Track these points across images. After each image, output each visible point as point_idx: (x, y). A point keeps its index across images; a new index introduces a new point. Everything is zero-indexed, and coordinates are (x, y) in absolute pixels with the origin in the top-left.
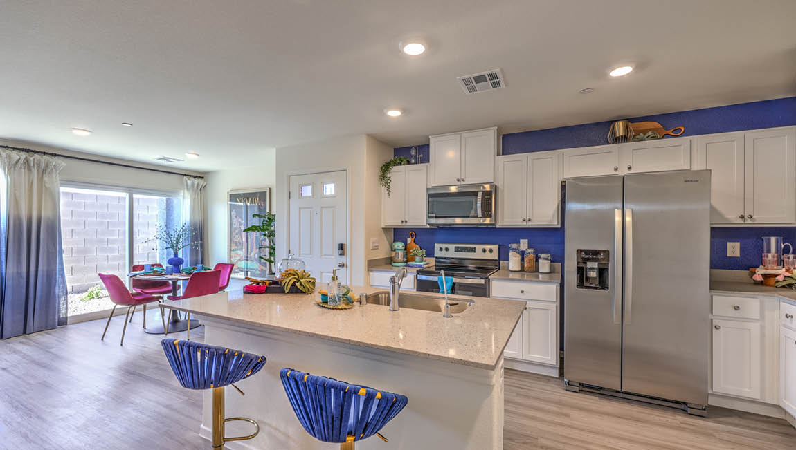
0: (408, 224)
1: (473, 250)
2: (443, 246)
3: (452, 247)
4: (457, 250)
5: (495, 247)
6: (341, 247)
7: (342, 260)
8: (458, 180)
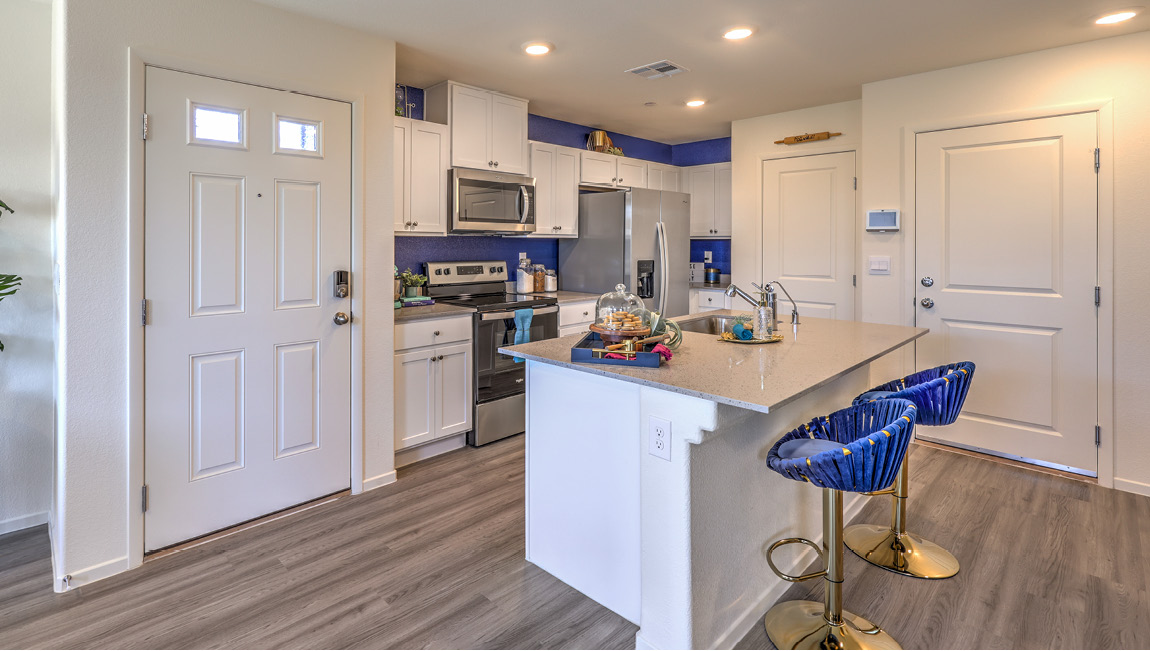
0: (416, 229)
1: (480, 270)
2: (443, 267)
3: (453, 267)
4: (461, 271)
5: (503, 264)
6: (342, 278)
7: (343, 306)
8: (491, 164)
